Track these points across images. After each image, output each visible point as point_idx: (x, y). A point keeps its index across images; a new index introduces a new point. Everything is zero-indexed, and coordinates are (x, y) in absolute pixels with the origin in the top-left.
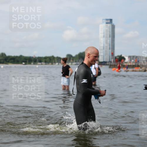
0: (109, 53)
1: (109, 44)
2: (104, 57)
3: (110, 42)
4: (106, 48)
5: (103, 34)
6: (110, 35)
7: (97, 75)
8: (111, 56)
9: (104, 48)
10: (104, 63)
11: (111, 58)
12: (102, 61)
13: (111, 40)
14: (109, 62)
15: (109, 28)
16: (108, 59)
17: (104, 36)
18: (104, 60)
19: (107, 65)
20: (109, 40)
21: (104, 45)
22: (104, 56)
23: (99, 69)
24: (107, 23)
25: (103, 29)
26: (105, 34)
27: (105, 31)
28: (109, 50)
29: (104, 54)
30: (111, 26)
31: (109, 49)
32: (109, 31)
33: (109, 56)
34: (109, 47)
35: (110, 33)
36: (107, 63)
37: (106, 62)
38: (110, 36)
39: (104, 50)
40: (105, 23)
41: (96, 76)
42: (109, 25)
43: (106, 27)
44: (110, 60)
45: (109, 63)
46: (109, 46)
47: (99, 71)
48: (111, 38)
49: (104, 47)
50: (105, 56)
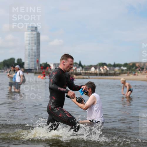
0: (35, 60)
1: (34, 52)
2: (29, 65)
3: (35, 50)
4: (31, 56)
5: (28, 42)
6: (35, 42)
7: (22, 83)
8: (36, 64)
9: (29, 56)
10: (29, 71)
11: (36, 65)
12: (28, 68)
13: (36, 47)
14: (34, 69)
15: (34, 35)
16: (34, 67)
17: (29, 44)
18: (29, 67)
19: (32, 72)
20: (35, 48)
21: (29, 52)
22: (29, 63)
23: (23, 76)
24: (32, 31)
25: (28, 37)
26: (30, 41)
27: (30, 38)
28: (34, 58)
29: (29, 61)
30: (36, 34)
31: (34, 56)
32: (34, 38)
33: (34, 64)
34: (34, 55)
35: (35, 41)
36: (33, 71)
37: (31, 70)
38: (35, 44)
39: (30, 58)
40: (30, 31)
41: (20, 83)
42: (34, 33)
43: (31, 35)
44: (36, 68)
45: (35, 71)
46: (34, 53)
47: (24, 78)
48: (36, 46)
49: (29, 54)
50: (31, 63)
